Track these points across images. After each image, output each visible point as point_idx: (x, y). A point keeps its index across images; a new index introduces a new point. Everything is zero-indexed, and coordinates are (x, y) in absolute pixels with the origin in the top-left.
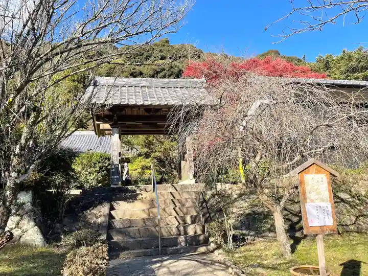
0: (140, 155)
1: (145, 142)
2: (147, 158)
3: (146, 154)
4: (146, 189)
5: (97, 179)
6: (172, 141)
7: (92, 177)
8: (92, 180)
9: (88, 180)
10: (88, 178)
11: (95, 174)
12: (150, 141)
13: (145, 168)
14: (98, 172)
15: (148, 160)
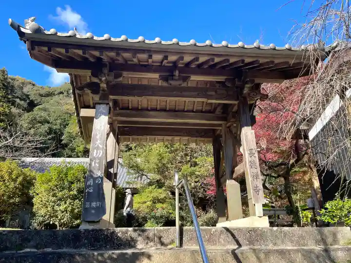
0: (150, 184)
1: (157, 165)
2: (160, 187)
3: (157, 181)
4: (160, 238)
5: (73, 210)
6: (191, 166)
7: (62, 208)
8: (63, 212)
9: (57, 211)
10: (56, 208)
11: (69, 201)
12: (164, 164)
13: (156, 200)
14: (74, 198)
15: (160, 190)
